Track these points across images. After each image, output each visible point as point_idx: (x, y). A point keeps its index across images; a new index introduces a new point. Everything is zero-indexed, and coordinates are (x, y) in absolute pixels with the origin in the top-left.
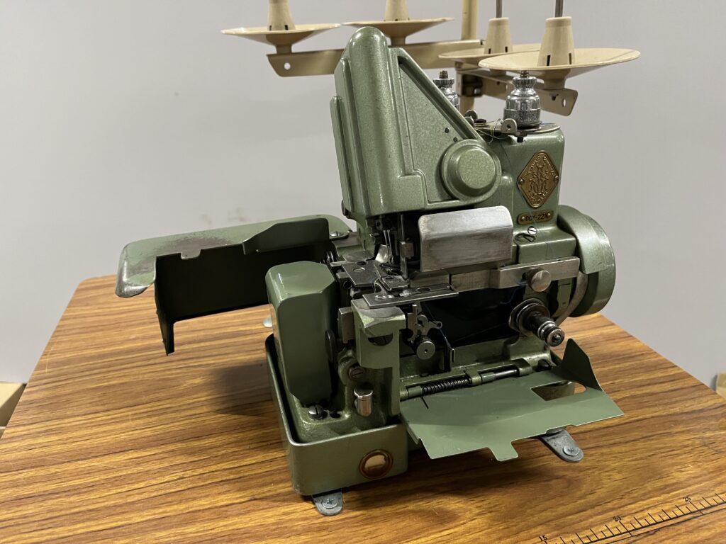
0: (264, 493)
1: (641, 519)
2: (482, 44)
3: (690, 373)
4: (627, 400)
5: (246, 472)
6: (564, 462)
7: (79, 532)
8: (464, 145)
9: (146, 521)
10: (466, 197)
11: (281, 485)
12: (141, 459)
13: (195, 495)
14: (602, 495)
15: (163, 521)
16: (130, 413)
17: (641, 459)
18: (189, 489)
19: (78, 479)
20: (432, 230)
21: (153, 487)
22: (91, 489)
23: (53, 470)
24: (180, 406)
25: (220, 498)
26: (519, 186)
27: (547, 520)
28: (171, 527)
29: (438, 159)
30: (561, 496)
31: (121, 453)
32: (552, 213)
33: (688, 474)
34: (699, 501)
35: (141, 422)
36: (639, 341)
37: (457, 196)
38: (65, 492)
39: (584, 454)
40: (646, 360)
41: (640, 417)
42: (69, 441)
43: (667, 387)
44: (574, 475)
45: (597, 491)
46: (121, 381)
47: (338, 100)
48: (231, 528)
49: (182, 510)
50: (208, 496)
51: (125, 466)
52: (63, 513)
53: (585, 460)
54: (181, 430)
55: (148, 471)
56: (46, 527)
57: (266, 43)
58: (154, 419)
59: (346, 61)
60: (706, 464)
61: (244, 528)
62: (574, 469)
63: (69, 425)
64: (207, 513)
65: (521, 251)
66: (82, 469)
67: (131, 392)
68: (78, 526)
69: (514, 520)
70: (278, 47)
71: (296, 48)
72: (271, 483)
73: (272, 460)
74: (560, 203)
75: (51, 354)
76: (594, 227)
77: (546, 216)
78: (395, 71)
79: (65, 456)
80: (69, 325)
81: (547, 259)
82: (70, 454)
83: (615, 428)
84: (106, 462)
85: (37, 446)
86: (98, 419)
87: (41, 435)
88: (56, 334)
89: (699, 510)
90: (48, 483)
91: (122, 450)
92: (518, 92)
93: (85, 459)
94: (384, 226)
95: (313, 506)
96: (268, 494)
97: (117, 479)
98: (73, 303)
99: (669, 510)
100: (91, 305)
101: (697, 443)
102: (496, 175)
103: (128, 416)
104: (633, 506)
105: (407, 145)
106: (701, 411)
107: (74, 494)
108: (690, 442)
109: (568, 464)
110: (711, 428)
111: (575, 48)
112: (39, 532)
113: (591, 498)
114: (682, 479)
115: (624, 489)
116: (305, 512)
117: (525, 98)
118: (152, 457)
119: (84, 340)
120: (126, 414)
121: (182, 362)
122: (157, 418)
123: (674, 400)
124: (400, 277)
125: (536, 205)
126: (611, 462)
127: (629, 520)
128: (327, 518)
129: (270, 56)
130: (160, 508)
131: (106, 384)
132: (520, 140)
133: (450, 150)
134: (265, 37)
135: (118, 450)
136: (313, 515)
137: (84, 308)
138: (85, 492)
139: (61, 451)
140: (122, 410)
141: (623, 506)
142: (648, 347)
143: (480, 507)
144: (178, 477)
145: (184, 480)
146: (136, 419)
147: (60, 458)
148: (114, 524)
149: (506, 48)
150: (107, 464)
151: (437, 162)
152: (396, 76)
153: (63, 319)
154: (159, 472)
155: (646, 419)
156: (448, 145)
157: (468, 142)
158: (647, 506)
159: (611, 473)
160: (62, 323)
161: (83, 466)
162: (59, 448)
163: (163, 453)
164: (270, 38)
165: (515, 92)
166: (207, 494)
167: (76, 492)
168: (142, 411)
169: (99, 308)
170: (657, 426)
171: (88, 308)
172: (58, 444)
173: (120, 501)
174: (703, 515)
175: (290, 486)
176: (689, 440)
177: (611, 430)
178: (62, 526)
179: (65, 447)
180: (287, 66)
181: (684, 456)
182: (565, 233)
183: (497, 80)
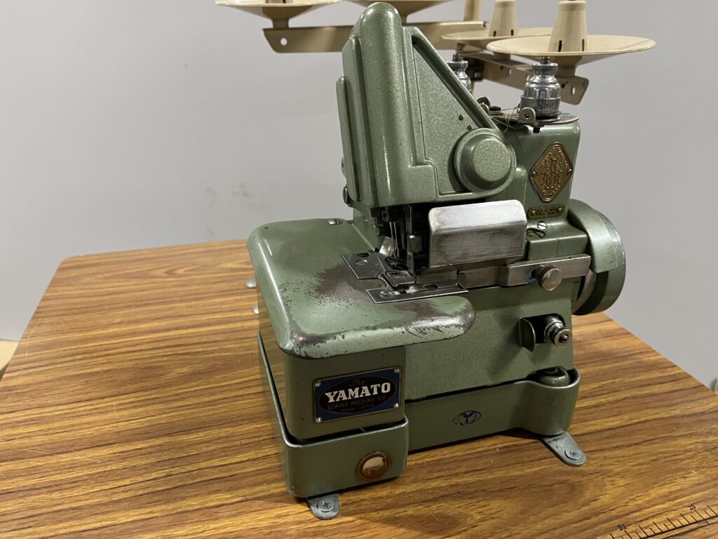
0: (255, 493)
1: (646, 528)
2: (484, 26)
3: (690, 373)
4: (627, 400)
5: (237, 470)
6: (567, 466)
7: (61, 532)
8: (479, 134)
9: (132, 522)
10: (479, 189)
11: (274, 485)
12: (126, 454)
13: (183, 494)
14: (607, 502)
15: (150, 522)
16: (115, 403)
17: (644, 463)
18: (177, 487)
19: (61, 473)
20: (443, 223)
21: (139, 485)
22: (74, 485)
23: (33, 463)
24: (167, 397)
25: (210, 499)
26: (532, 178)
27: (551, 528)
28: (159, 529)
29: (451, 148)
30: (564, 502)
31: (105, 447)
32: (563, 207)
33: (692, 480)
34: (704, 510)
35: (125, 413)
36: (637, 338)
37: (469, 188)
38: (46, 487)
39: (587, 458)
40: (645, 358)
41: (642, 419)
42: (50, 432)
43: (668, 387)
44: (578, 480)
45: (600, 497)
46: (105, 369)
47: (345, 81)
48: (222, 531)
49: (170, 510)
50: (198, 495)
51: (109, 461)
52: (44, 510)
53: (587, 464)
54: (168, 423)
55: (134, 466)
56: (26, 526)
57: (263, 16)
58: (139, 410)
59: (356, 39)
60: (709, 470)
61: (236, 531)
62: (577, 474)
63: (50, 414)
64: (196, 514)
65: (530, 247)
66: (64, 463)
67: (115, 380)
68: (61, 525)
69: (517, 528)
70: (274, 21)
71: (294, 23)
72: (263, 483)
73: (264, 458)
74: (571, 197)
75: (31, 337)
76: (605, 223)
77: (557, 211)
78: (409, 52)
79: (46, 448)
80: (50, 306)
81: (558, 256)
82: (52, 446)
83: (617, 430)
84: (90, 456)
85: (17, 437)
86: (80, 409)
87: (21, 424)
88: (37, 315)
89: (704, 520)
90: (29, 477)
91: (107, 443)
92: (537, 79)
93: (67, 452)
94: (390, 217)
95: (308, 509)
96: (260, 495)
97: (101, 475)
98: (54, 283)
99: (674, 519)
100: (73, 286)
101: (699, 447)
102: (511, 167)
103: (113, 406)
104: (638, 514)
105: (419, 132)
106: (702, 413)
107: (56, 490)
108: (693, 446)
109: (570, 468)
110: (713, 432)
111: (589, 33)
112: (18, 532)
113: (594, 505)
114: (686, 486)
115: (628, 496)
116: (300, 515)
117: (544, 86)
118: (138, 451)
119: (66, 322)
120: (110, 404)
121: (169, 349)
122: (143, 408)
123: (674, 402)
124: (406, 272)
125: (548, 199)
126: (614, 467)
127: (634, 529)
128: (323, 522)
129: (266, 30)
130: (147, 507)
131: (89, 371)
132: (537, 130)
133: (465, 138)
134: (261, 10)
135: (102, 443)
136: (308, 518)
137: (65, 288)
138: (68, 489)
139: (40, 443)
140: (106, 400)
141: (628, 514)
142: (648, 346)
143: (481, 512)
144: (165, 474)
145: (172, 477)
146: (121, 409)
147: (41, 451)
148: (98, 525)
149: (512, 31)
150: (91, 458)
151: (450, 151)
152: (410, 57)
153: (44, 299)
154: (145, 468)
155: (647, 421)
156: (462, 134)
157: (483, 131)
158: (653, 514)
159: (615, 478)
160: (44, 304)
161: (65, 460)
162: (38, 440)
163: (150, 447)
164: (267, 12)
165: (535, 78)
166: (197, 493)
167: (58, 488)
168: (128, 401)
169: (81, 289)
170: (659, 429)
171: (71, 288)
172: (39, 435)
173: (105, 500)
174: (709, 524)
175: (284, 486)
176: (692, 444)
177: (613, 432)
178: (43, 525)
179: (45, 439)
180: (284, 42)
181: (687, 461)
182: (575, 229)
183: (501, 64)
